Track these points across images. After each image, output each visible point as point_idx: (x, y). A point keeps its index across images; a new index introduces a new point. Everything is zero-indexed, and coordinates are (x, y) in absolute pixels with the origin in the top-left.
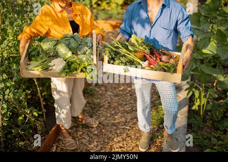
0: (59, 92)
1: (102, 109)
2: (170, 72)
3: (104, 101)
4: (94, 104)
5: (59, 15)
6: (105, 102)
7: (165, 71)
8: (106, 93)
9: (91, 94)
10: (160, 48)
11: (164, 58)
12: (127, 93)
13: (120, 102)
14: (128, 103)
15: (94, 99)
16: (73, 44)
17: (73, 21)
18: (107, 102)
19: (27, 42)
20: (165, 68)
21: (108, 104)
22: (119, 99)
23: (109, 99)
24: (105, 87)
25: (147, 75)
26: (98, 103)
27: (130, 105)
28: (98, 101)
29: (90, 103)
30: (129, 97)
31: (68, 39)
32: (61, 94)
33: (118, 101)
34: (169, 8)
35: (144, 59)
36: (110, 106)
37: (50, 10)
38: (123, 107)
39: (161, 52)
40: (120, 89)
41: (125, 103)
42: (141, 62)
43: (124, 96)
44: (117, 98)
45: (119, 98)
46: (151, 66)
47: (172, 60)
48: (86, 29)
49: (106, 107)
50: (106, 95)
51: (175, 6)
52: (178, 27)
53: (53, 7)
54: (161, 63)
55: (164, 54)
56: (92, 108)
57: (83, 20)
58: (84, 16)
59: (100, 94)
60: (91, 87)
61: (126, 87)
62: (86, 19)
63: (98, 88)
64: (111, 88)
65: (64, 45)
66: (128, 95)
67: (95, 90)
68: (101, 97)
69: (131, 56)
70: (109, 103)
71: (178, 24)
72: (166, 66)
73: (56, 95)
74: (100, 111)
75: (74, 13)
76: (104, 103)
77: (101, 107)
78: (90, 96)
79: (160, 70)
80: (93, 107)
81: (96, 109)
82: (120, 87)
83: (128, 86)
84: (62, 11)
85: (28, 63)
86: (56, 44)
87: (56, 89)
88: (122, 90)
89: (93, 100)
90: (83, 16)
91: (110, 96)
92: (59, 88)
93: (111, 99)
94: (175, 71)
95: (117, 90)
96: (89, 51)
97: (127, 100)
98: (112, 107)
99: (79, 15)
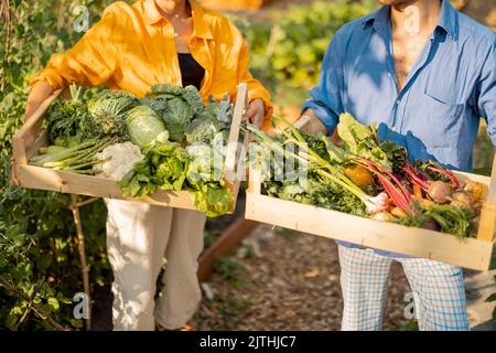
0: (123, 249)
1: (253, 320)
2: (455, 233)
3: (260, 300)
4: (232, 304)
5: (151, 31)
6: (263, 302)
7: (438, 227)
8: (270, 281)
9: (229, 278)
10: (424, 161)
11: (435, 189)
12: (326, 288)
13: (304, 308)
14: (324, 314)
15: (234, 291)
16: (178, 113)
17: (190, 55)
18: (268, 303)
19: (51, 94)
20: (440, 220)
21: (271, 311)
22: (303, 301)
23: (275, 298)
24: (271, 265)
25: (381, 237)
26: (244, 302)
27: (330, 320)
28: (246, 297)
29: (220, 301)
30: (330, 299)
31: (165, 96)
32: (128, 255)
33: (298, 307)
34: (457, 39)
35: (375, 187)
36: (274, 316)
37: (129, 17)
38: (310, 323)
39: (427, 171)
40: (309, 275)
41: (315, 313)
42: (364, 197)
43: (315, 294)
44: (297, 297)
45: (303, 297)
46: (396, 211)
47: (460, 197)
48: (223, 82)
49: (263, 316)
50: (270, 285)
51: (474, 35)
52: (481, 100)
53: (140, 9)
54: (426, 204)
55: (435, 177)
56: (224, 313)
57: (217, 56)
58: (223, 47)
59: (254, 282)
60: (233, 260)
61: (325, 271)
62: (225, 55)
63: (252, 264)
64: (287, 270)
65: (150, 111)
66: (329, 293)
67: (244, 269)
68: (254, 288)
69: (335, 178)
70: (273, 307)
71: (483, 90)
72: (442, 214)
73: (116, 257)
74: (244, 324)
75: (194, 34)
76: (260, 306)
77: (249, 315)
78: (226, 283)
79: (423, 225)
80: (228, 311)
81: (235, 319)
82: (310, 271)
83: (332, 270)
84: (160, 23)
85: (42, 149)
86: (129, 108)
87: (117, 241)
88: (314, 280)
89: (231, 294)
90: (217, 46)
91: (280, 288)
92: (126, 238)
93: (281, 298)
94: (472, 231)
95: (301, 277)
96: (219, 136)
97: (323, 307)
98: (279, 318)
99: (208, 41)
